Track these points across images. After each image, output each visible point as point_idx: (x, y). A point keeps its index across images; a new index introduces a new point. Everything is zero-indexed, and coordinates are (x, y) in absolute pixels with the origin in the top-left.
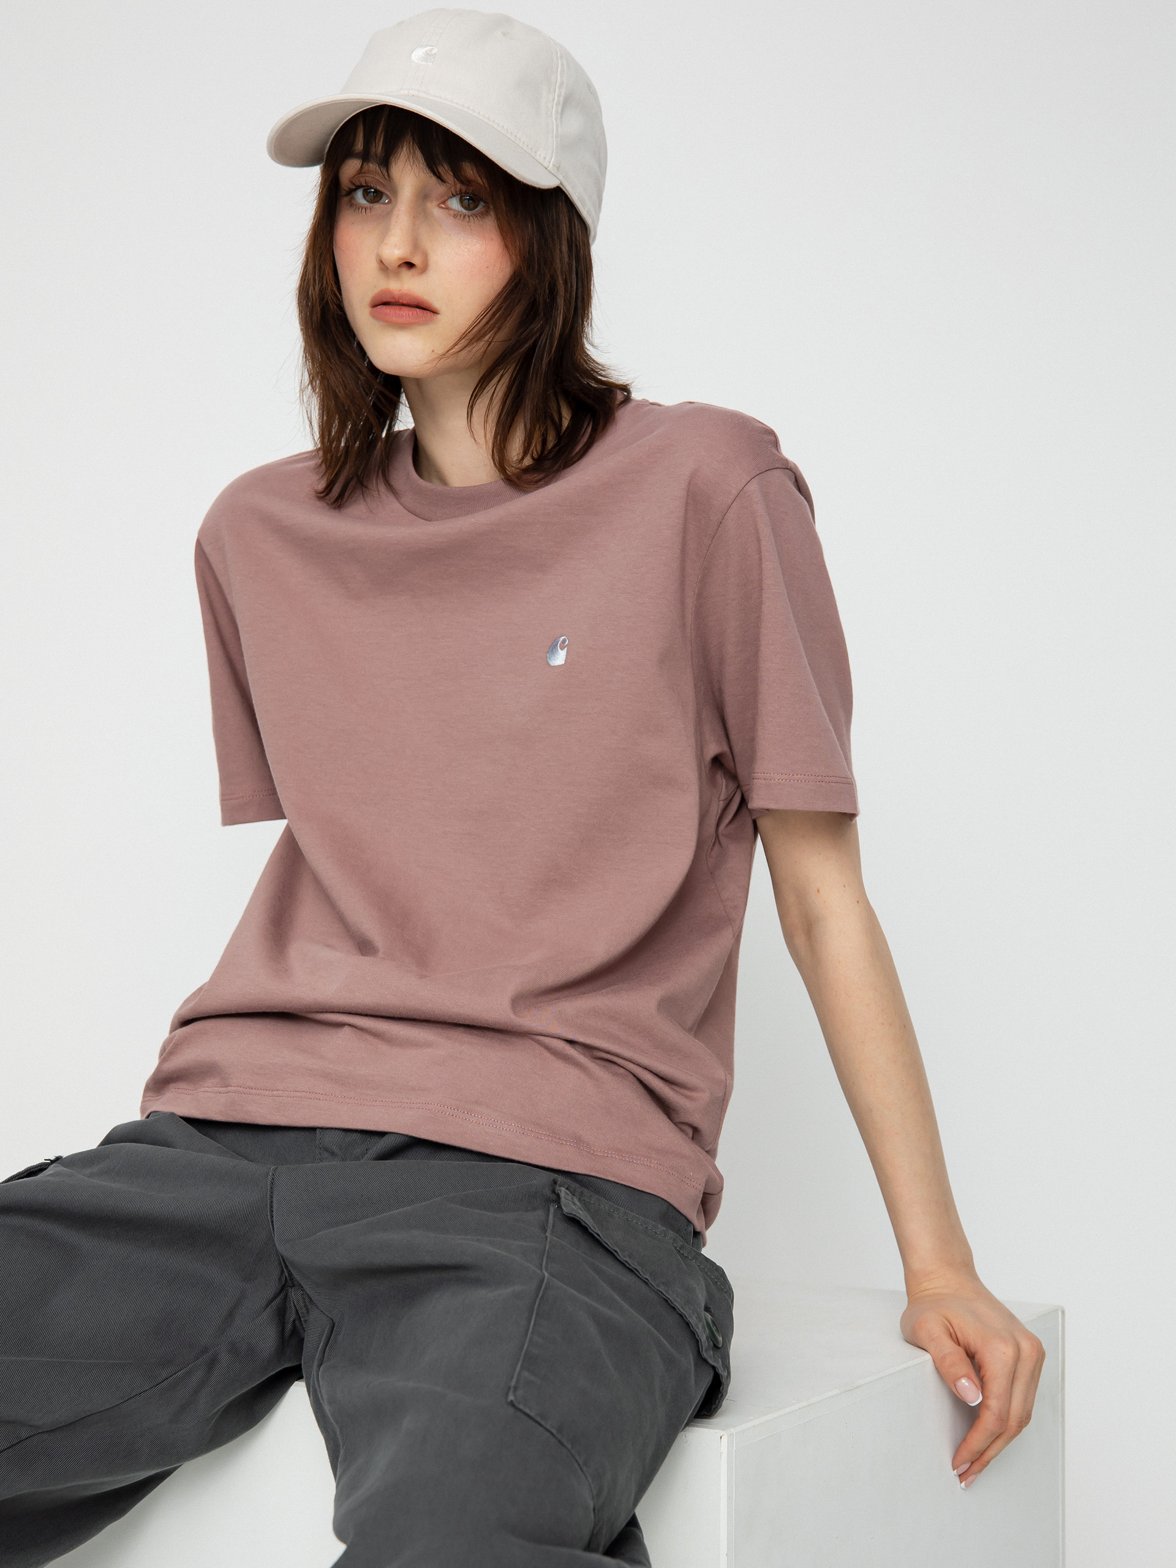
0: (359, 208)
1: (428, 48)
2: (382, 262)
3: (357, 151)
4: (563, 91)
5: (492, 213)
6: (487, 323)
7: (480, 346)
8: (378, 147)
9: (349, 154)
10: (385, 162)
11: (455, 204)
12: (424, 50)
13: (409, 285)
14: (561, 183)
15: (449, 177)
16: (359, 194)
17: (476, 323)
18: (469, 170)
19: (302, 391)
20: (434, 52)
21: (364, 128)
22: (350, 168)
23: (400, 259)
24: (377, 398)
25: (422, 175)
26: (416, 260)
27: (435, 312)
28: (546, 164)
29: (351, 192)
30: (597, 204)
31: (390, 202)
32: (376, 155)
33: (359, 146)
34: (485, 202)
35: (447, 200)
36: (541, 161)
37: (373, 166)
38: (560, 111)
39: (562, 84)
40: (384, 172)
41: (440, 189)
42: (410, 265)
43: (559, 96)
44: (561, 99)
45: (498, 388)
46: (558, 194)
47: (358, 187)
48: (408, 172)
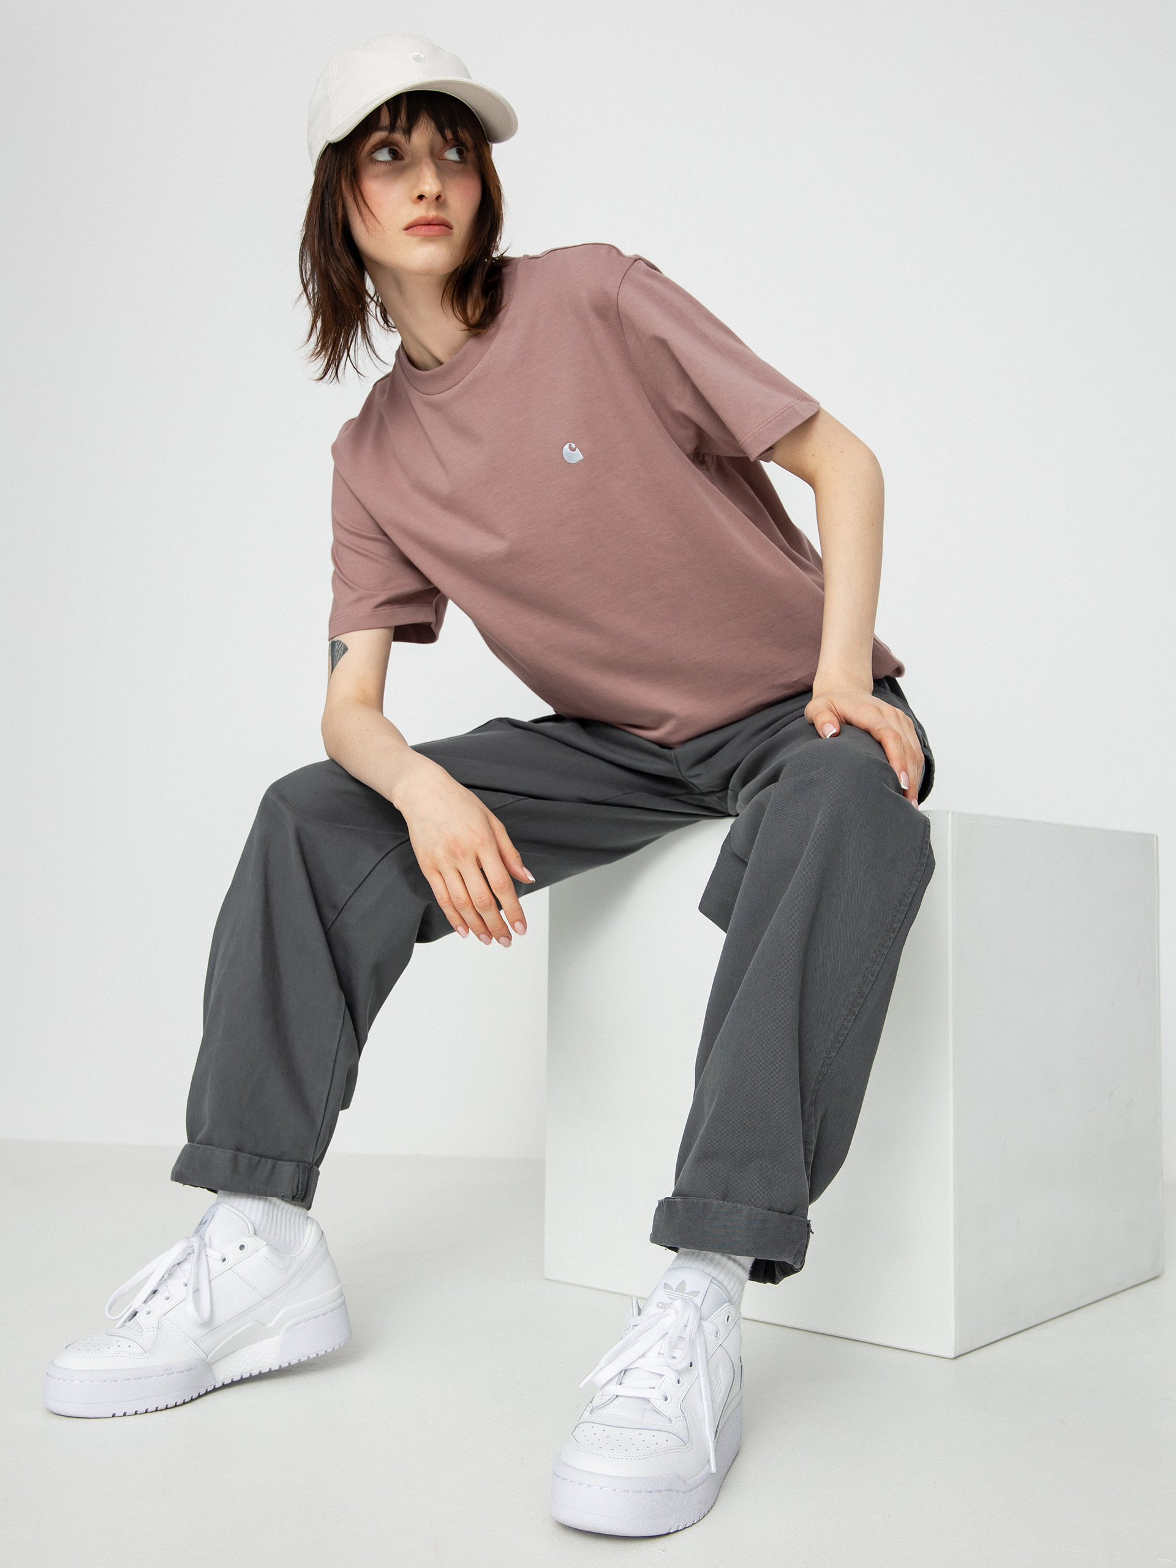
3: (383, 126)
9: (377, 129)
18: (461, 132)
21: (389, 110)
22: (377, 138)
23: (437, 192)
25: (432, 136)
27: (451, 228)
32: (401, 127)
33: (386, 123)
42: (438, 197)
48: (423, 136)
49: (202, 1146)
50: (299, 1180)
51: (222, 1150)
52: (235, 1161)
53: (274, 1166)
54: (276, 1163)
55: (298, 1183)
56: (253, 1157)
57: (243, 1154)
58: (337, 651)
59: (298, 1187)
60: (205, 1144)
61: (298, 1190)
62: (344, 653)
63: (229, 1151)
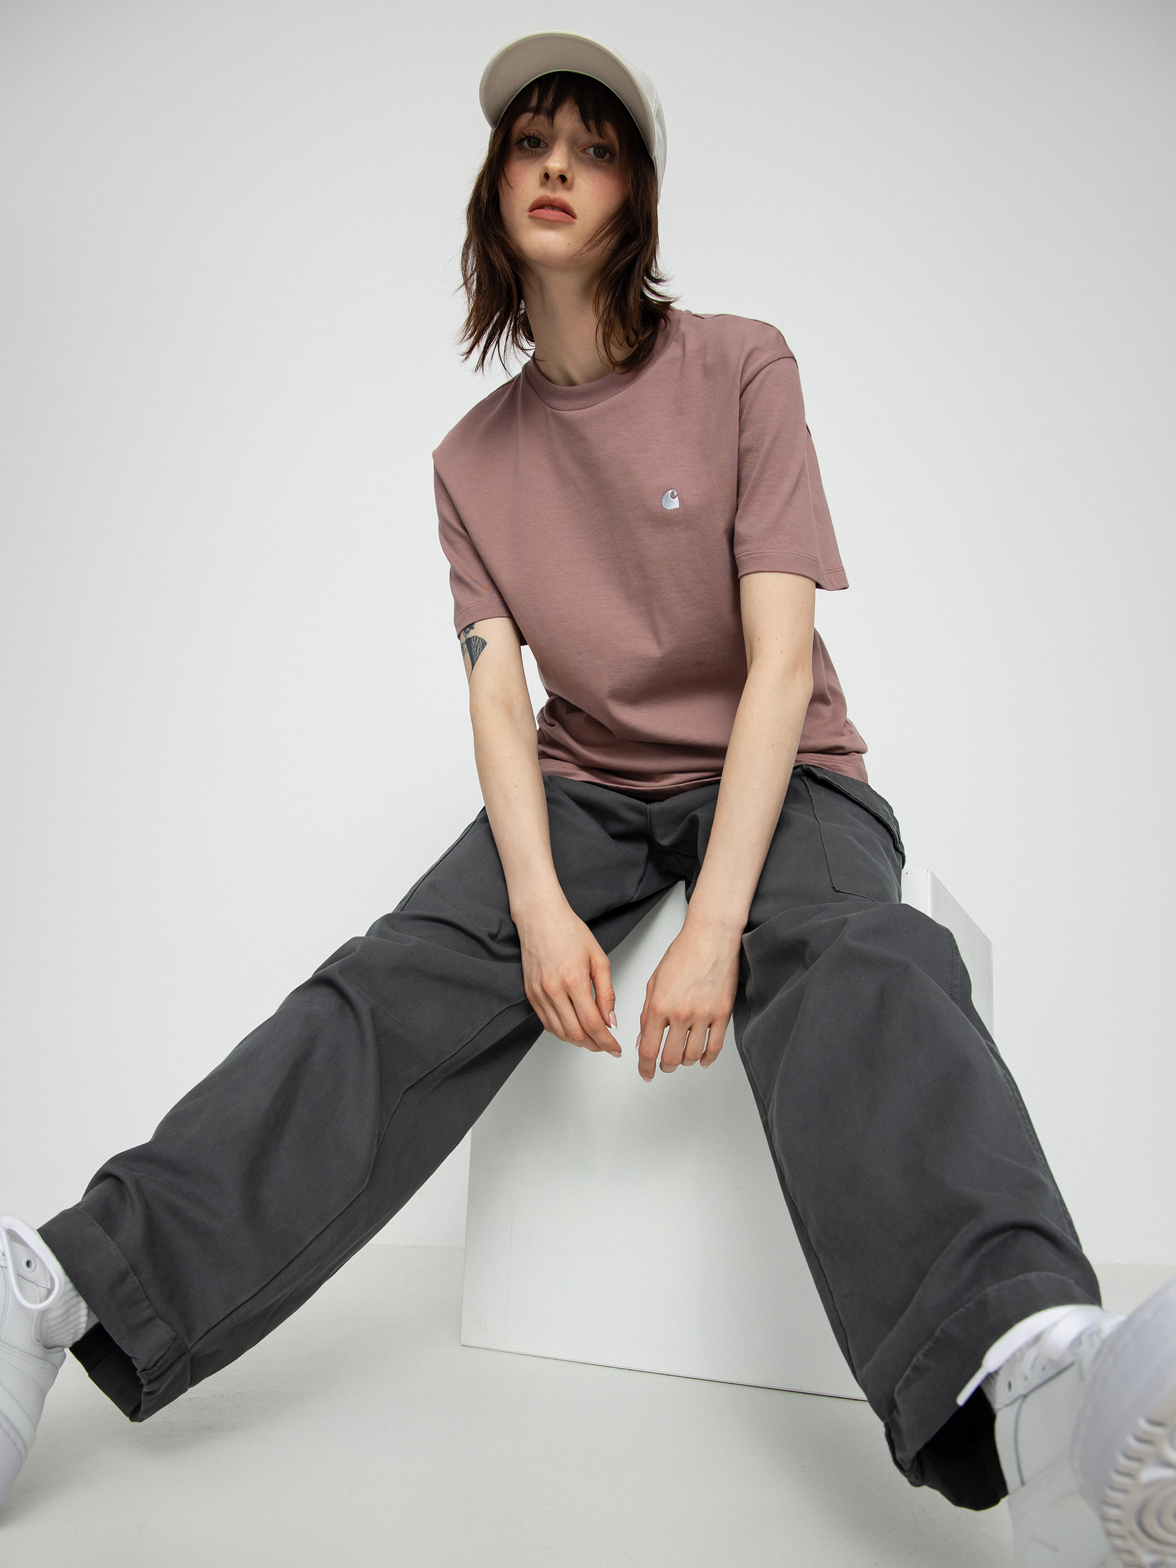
0: (526, 150)
3: (531, 107)
8: (548, 103)
9: (525, 110)
10: (551, 114)
11: (592, 151)
13: (564, 196)
16: (525, 143)
17: (599, 231)
21: (539, 90)
22: (523, 121)
23: (559, 173)
26: (569, 176)
27: (574, 217)
29: (518, 144)
31: (545, 147)
32: (546, 109)
33: (534, 102)
37: (542, 118)
41: (585, 139)
42: (563, 178)
47: (523, 140)
48: (568, 120)
50: (164, 1355)
52: (122, 1277)
53: (150, 1320)
54: (154, 1318)
55: (161, 1358)
56: (141, 1290)
57: (135, 1278)
58: (472, 649)
59: (157, 1362)
61: (155, 1365)
62: (483, 648)
63: (125, 1262)
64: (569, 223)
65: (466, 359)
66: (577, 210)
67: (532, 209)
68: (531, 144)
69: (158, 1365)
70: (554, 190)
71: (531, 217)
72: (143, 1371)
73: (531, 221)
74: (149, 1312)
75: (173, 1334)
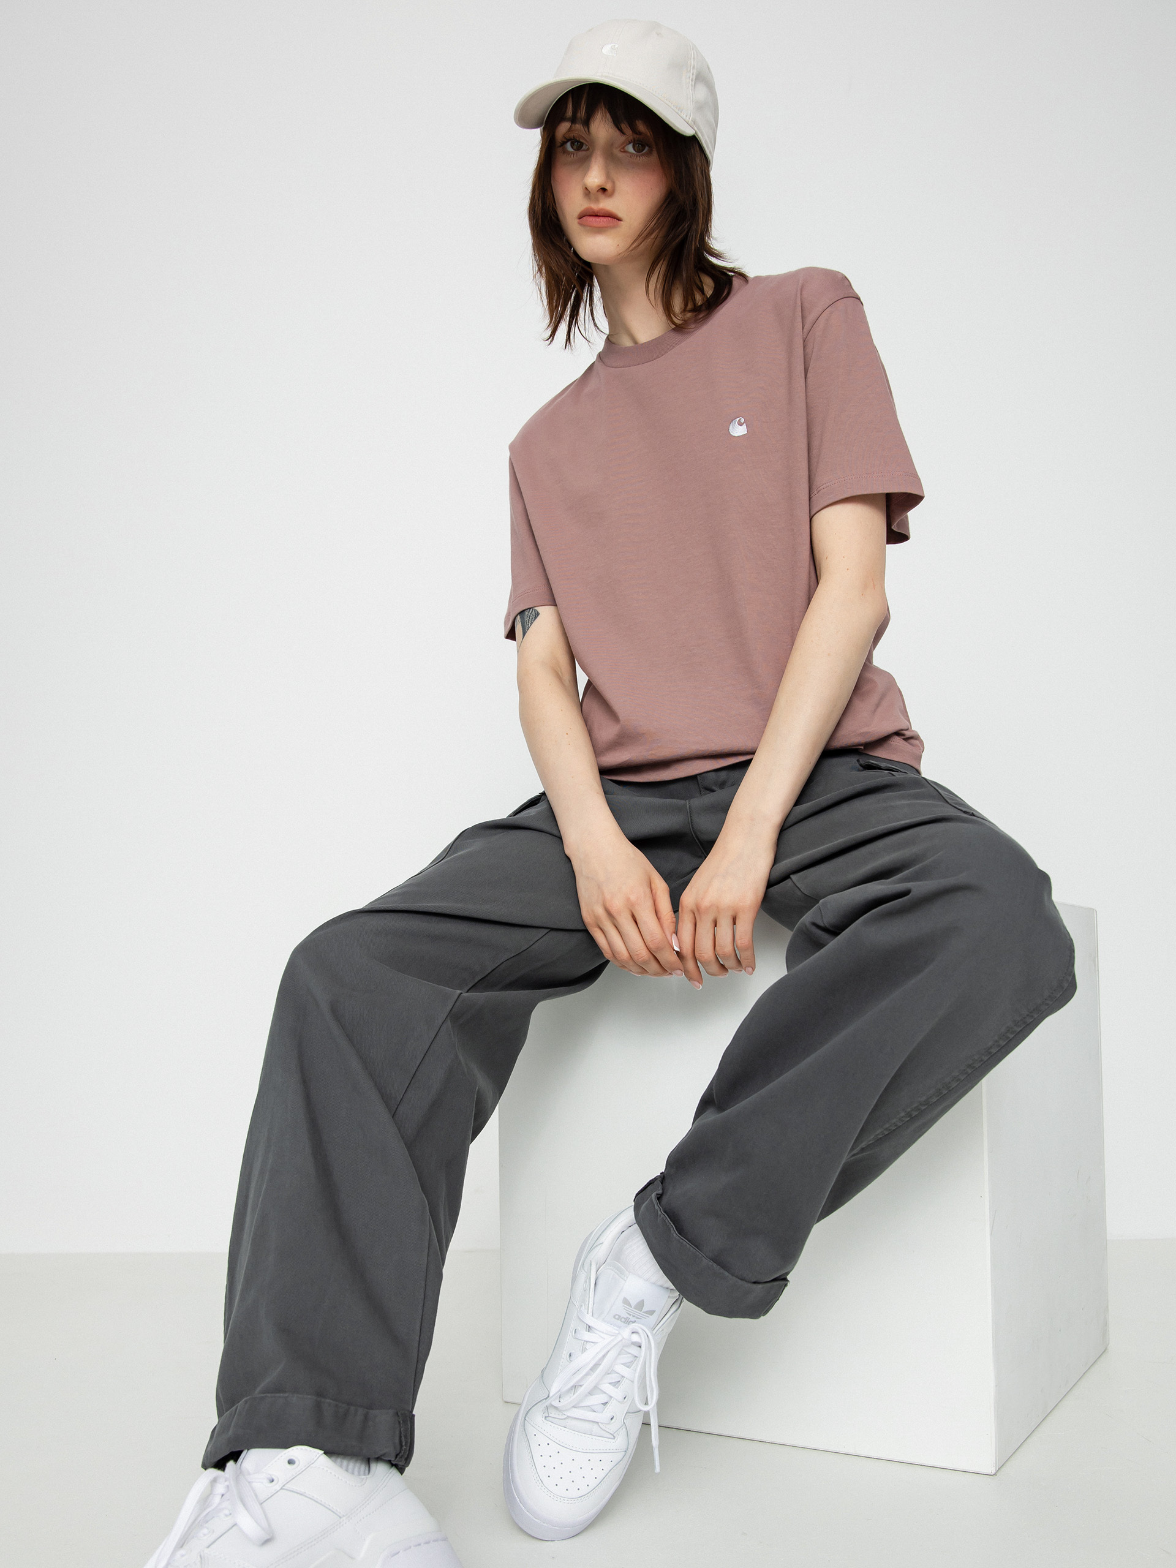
0: (569, 153)
1: (612, 44)
2: (586, 188)
3: (568, 117)
4: (695, 71)
5: (655, 154)
6: (655, 224)
7: (649, 240)
8: (582, 113)
9: (563, 119)
10: (587, 123)
11: (630, 148)
12: (610, 46)
13: (606, 204)
14: (696, 133)
15: (628, 131)
16: (568, 146)
17: (646, 227)
18: (641, 127)
19: (534, 277)
20: (616, 46)
21: (573, 100)
22: (563, 128)
23: (599, 186)
24: (580, 272)
25: (610, 130)
26: (608, 187)
27: (619, 220)
28: (687, 119)
29: (564, 143)
30: (713, 142)
31: (588, 149)
32: (581, 118)
33: (569, 113)
34: (649, 147)
35: (625, 146)
36: (684, 117)
37: (578, 126)
38: (693, 84)
39: (694, 67)
40: (586, 129)
41: (621, 139)
42: (604, 190)
43: (693, 74)
44: (694, 76)
45: (661, 269)
46: (694, 140)
47: (568, 141)
48: (602, 129)
49: (269, 1395)
50: (400, 1432)
51: (300, 1396)
52: (318, 1407)
53: (366, 1417)
54: (367, 1413)
55: (400, 1437)
56: (339, 1404)
57: (328, 1401)
60: (272, 1393)
61: (401, 1446)
63: (309, 1396)
64: (614, 227)
65: (551, 342)
66: (620, 215)
67: (581, 217)
68: (575, 147)
69: (404, 1444)
70: (597, 200)
71: (580, 224)
72: (396, 1457)
73: (580, 227)
74: (361, 1411)
75: (391, 1412)
